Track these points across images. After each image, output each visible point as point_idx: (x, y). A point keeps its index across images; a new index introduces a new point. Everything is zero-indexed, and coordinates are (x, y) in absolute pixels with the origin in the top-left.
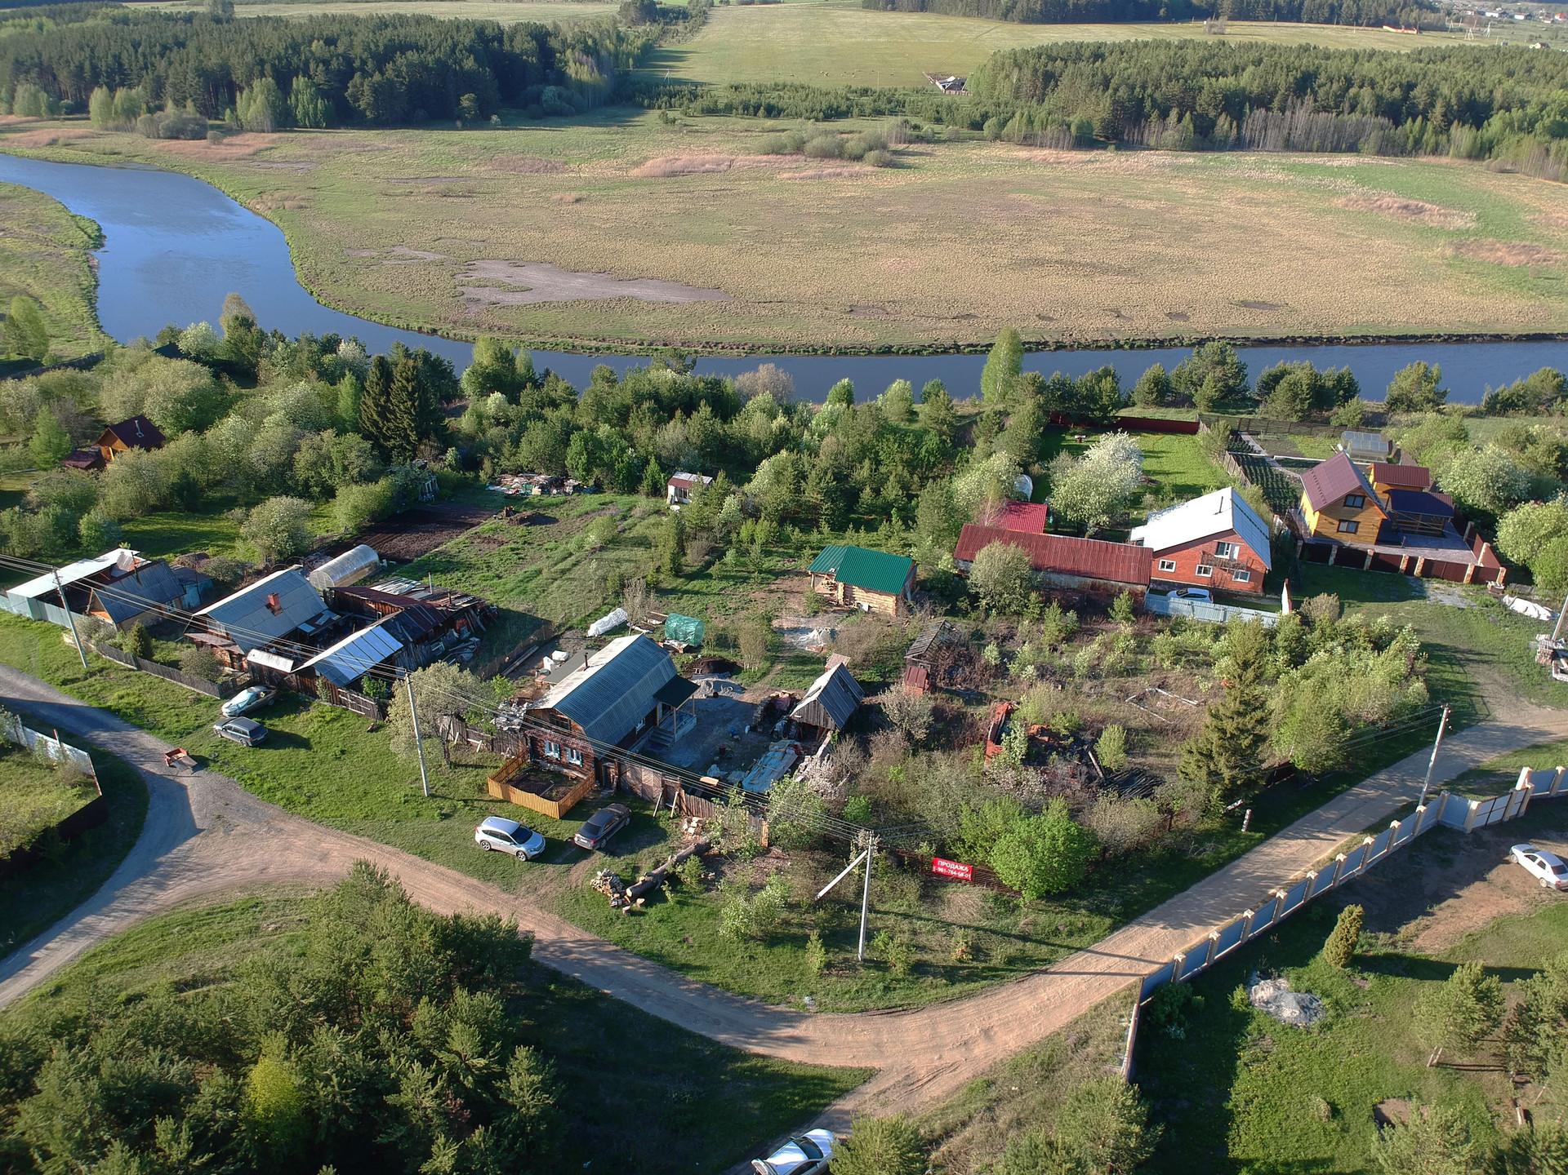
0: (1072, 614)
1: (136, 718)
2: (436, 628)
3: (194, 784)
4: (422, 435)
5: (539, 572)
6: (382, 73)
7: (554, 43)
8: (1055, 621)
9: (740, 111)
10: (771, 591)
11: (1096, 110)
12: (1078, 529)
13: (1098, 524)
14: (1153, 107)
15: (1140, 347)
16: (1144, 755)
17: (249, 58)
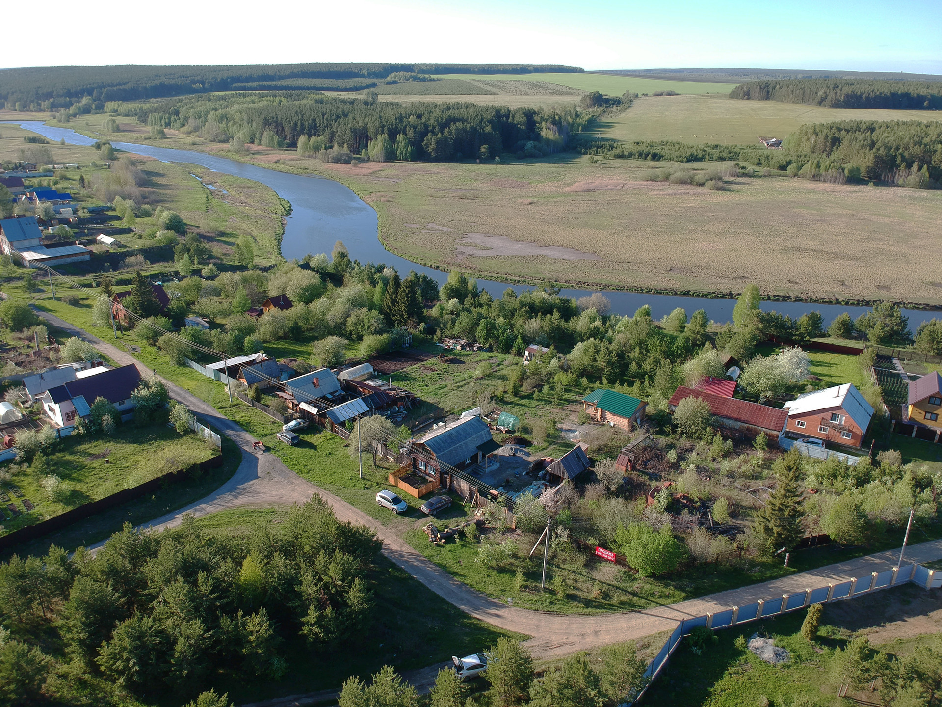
0: (729, 442)
1: (245, 427)
2: (387, 403)
3: (261, 456)
4: (410, 315)
5: (446, 386)
6: (442, 134)
7: (537, 118)
8: (718, 444)
9: (637, 156)
10: (563, 410)
11: (864, 161)
12: (756, 397)
13: (766, 396)
14: (902, 161)
15: (853, 304)
16: (743, 520)
17: (377, 124)
